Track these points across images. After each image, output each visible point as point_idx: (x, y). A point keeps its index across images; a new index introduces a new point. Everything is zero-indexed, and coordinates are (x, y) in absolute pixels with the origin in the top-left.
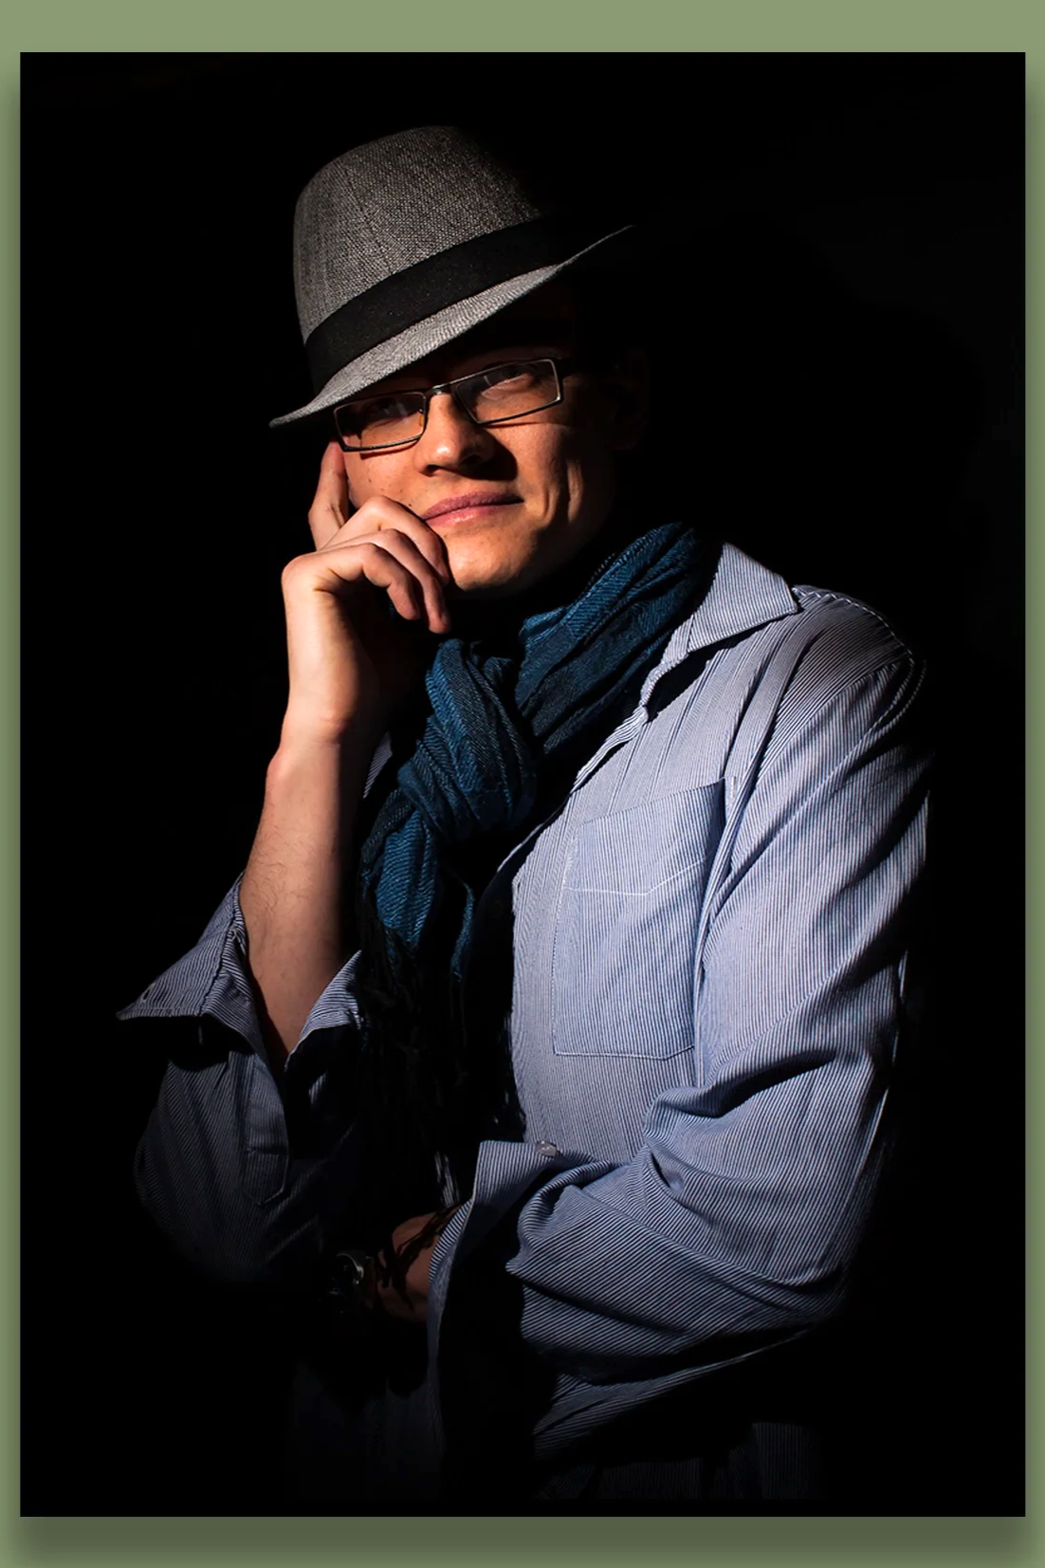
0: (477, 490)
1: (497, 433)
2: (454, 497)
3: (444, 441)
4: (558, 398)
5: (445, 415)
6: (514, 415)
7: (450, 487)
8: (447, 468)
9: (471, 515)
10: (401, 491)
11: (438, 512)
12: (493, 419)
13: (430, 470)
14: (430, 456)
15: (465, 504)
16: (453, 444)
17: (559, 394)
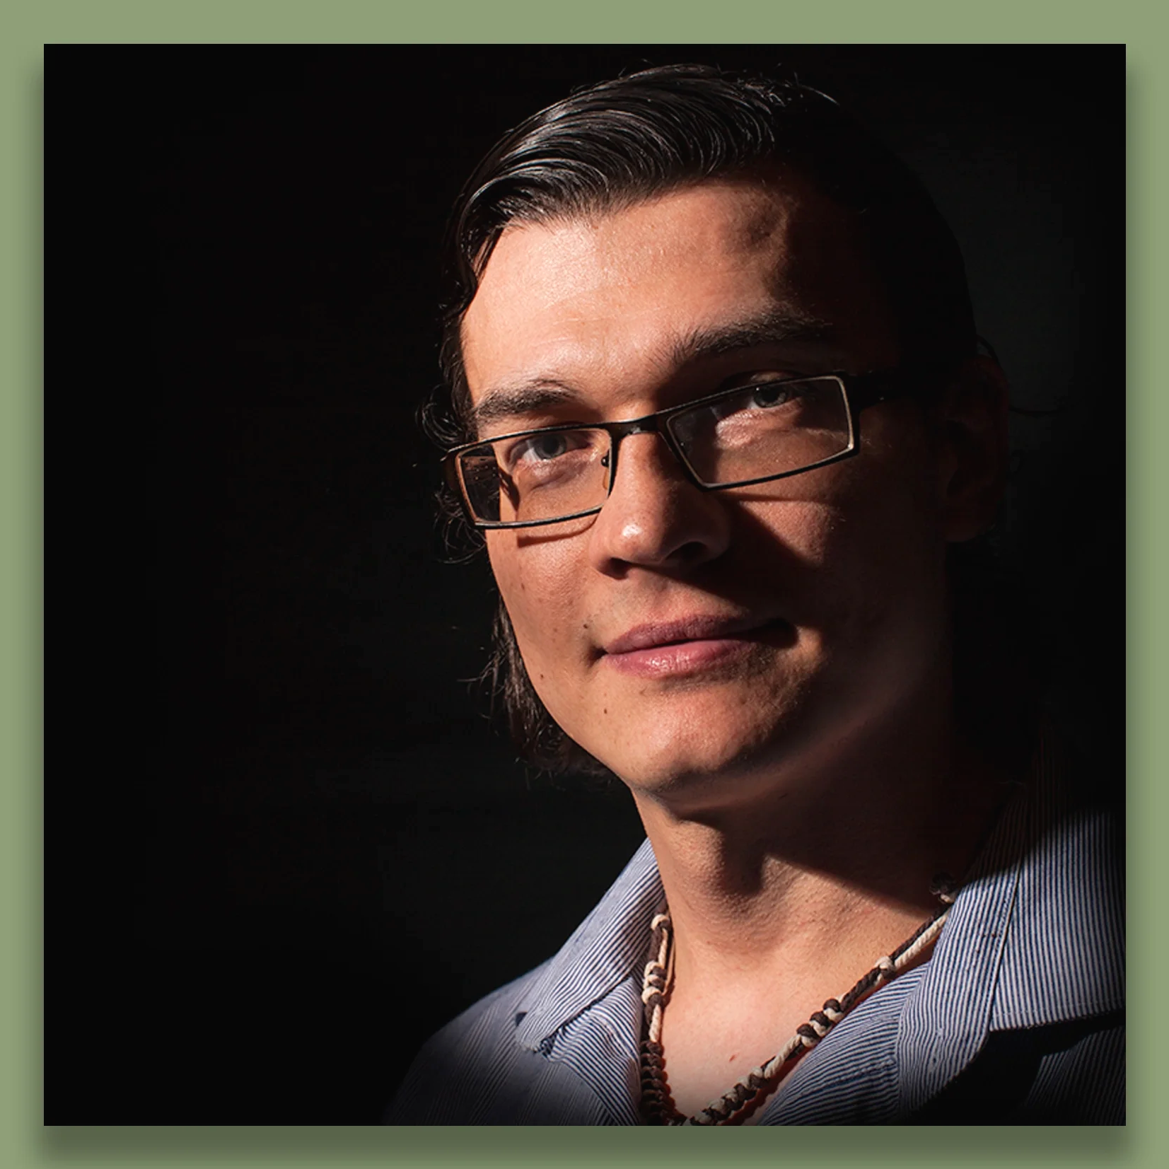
0: (698, 612)
1: (756, 508)
2: (657, 621)
3: (636, 516)
4: (851, 446)
5: (642, 468)
6: (770, 474)
7: (652, 598)
8: (642, 563)
9: (684, 657)
10: (571, 603)
11: (628, 647)
12: (733, 480)
13: (616, 567)
14: (611, 542)
15: (676, 638)
16: (651, 523)
17: (852, 440)
